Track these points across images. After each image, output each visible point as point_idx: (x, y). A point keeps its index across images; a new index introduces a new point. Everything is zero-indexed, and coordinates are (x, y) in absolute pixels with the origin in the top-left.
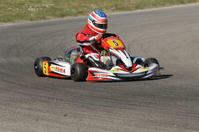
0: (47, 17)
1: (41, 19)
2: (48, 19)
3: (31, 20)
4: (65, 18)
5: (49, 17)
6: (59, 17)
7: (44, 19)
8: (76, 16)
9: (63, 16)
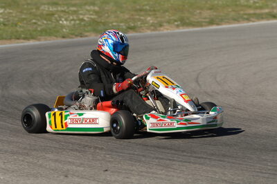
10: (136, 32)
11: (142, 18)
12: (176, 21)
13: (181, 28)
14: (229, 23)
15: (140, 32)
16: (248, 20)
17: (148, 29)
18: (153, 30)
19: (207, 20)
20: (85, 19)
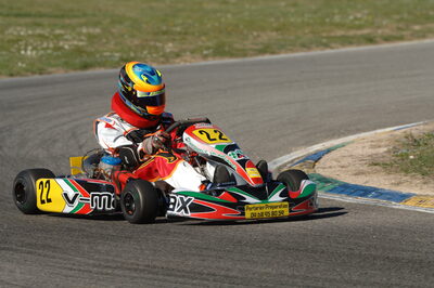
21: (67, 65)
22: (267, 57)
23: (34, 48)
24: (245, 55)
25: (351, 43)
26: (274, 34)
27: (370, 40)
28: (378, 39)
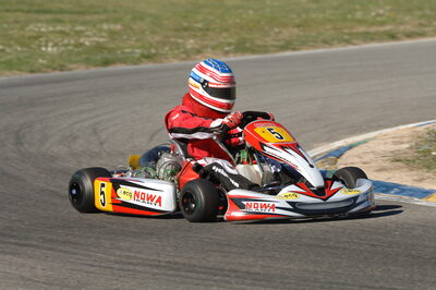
0: (71, 66)
1: (54, 69)
2: (70, 69)
3: (32, 72)
4: (110, 68)
5: (75, 66)
6: (96, 65)
7: (62, 70)
8: (135, 64)
9: (106, 63)
10: (155, 62)
11: (180, 41)
12: (229, 44)
13: (232, 55)
14: (313, 47)
15: (161, 62)
16: (348, 42)
17: (174, 58)
18: (184, 59)
19: (282, 43)
20: (87, 43)
21: (88, 62)
22: (288, 53)
23: (56, 45)
24: (266, 52)
25: (373, 40)
26: (296, 30)
27: (393, 37)
28: (399, 35)
